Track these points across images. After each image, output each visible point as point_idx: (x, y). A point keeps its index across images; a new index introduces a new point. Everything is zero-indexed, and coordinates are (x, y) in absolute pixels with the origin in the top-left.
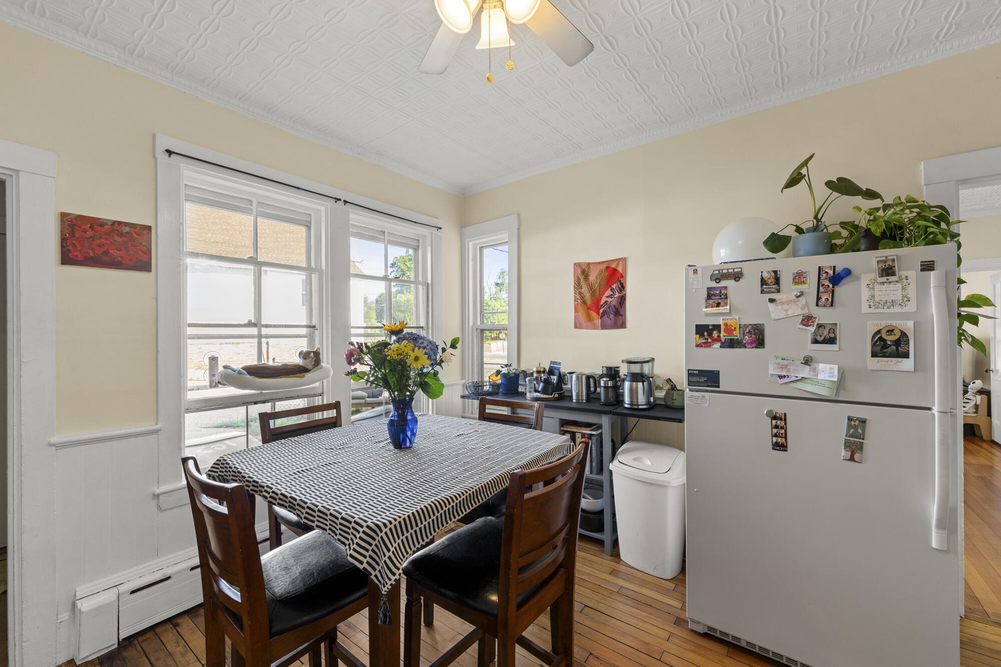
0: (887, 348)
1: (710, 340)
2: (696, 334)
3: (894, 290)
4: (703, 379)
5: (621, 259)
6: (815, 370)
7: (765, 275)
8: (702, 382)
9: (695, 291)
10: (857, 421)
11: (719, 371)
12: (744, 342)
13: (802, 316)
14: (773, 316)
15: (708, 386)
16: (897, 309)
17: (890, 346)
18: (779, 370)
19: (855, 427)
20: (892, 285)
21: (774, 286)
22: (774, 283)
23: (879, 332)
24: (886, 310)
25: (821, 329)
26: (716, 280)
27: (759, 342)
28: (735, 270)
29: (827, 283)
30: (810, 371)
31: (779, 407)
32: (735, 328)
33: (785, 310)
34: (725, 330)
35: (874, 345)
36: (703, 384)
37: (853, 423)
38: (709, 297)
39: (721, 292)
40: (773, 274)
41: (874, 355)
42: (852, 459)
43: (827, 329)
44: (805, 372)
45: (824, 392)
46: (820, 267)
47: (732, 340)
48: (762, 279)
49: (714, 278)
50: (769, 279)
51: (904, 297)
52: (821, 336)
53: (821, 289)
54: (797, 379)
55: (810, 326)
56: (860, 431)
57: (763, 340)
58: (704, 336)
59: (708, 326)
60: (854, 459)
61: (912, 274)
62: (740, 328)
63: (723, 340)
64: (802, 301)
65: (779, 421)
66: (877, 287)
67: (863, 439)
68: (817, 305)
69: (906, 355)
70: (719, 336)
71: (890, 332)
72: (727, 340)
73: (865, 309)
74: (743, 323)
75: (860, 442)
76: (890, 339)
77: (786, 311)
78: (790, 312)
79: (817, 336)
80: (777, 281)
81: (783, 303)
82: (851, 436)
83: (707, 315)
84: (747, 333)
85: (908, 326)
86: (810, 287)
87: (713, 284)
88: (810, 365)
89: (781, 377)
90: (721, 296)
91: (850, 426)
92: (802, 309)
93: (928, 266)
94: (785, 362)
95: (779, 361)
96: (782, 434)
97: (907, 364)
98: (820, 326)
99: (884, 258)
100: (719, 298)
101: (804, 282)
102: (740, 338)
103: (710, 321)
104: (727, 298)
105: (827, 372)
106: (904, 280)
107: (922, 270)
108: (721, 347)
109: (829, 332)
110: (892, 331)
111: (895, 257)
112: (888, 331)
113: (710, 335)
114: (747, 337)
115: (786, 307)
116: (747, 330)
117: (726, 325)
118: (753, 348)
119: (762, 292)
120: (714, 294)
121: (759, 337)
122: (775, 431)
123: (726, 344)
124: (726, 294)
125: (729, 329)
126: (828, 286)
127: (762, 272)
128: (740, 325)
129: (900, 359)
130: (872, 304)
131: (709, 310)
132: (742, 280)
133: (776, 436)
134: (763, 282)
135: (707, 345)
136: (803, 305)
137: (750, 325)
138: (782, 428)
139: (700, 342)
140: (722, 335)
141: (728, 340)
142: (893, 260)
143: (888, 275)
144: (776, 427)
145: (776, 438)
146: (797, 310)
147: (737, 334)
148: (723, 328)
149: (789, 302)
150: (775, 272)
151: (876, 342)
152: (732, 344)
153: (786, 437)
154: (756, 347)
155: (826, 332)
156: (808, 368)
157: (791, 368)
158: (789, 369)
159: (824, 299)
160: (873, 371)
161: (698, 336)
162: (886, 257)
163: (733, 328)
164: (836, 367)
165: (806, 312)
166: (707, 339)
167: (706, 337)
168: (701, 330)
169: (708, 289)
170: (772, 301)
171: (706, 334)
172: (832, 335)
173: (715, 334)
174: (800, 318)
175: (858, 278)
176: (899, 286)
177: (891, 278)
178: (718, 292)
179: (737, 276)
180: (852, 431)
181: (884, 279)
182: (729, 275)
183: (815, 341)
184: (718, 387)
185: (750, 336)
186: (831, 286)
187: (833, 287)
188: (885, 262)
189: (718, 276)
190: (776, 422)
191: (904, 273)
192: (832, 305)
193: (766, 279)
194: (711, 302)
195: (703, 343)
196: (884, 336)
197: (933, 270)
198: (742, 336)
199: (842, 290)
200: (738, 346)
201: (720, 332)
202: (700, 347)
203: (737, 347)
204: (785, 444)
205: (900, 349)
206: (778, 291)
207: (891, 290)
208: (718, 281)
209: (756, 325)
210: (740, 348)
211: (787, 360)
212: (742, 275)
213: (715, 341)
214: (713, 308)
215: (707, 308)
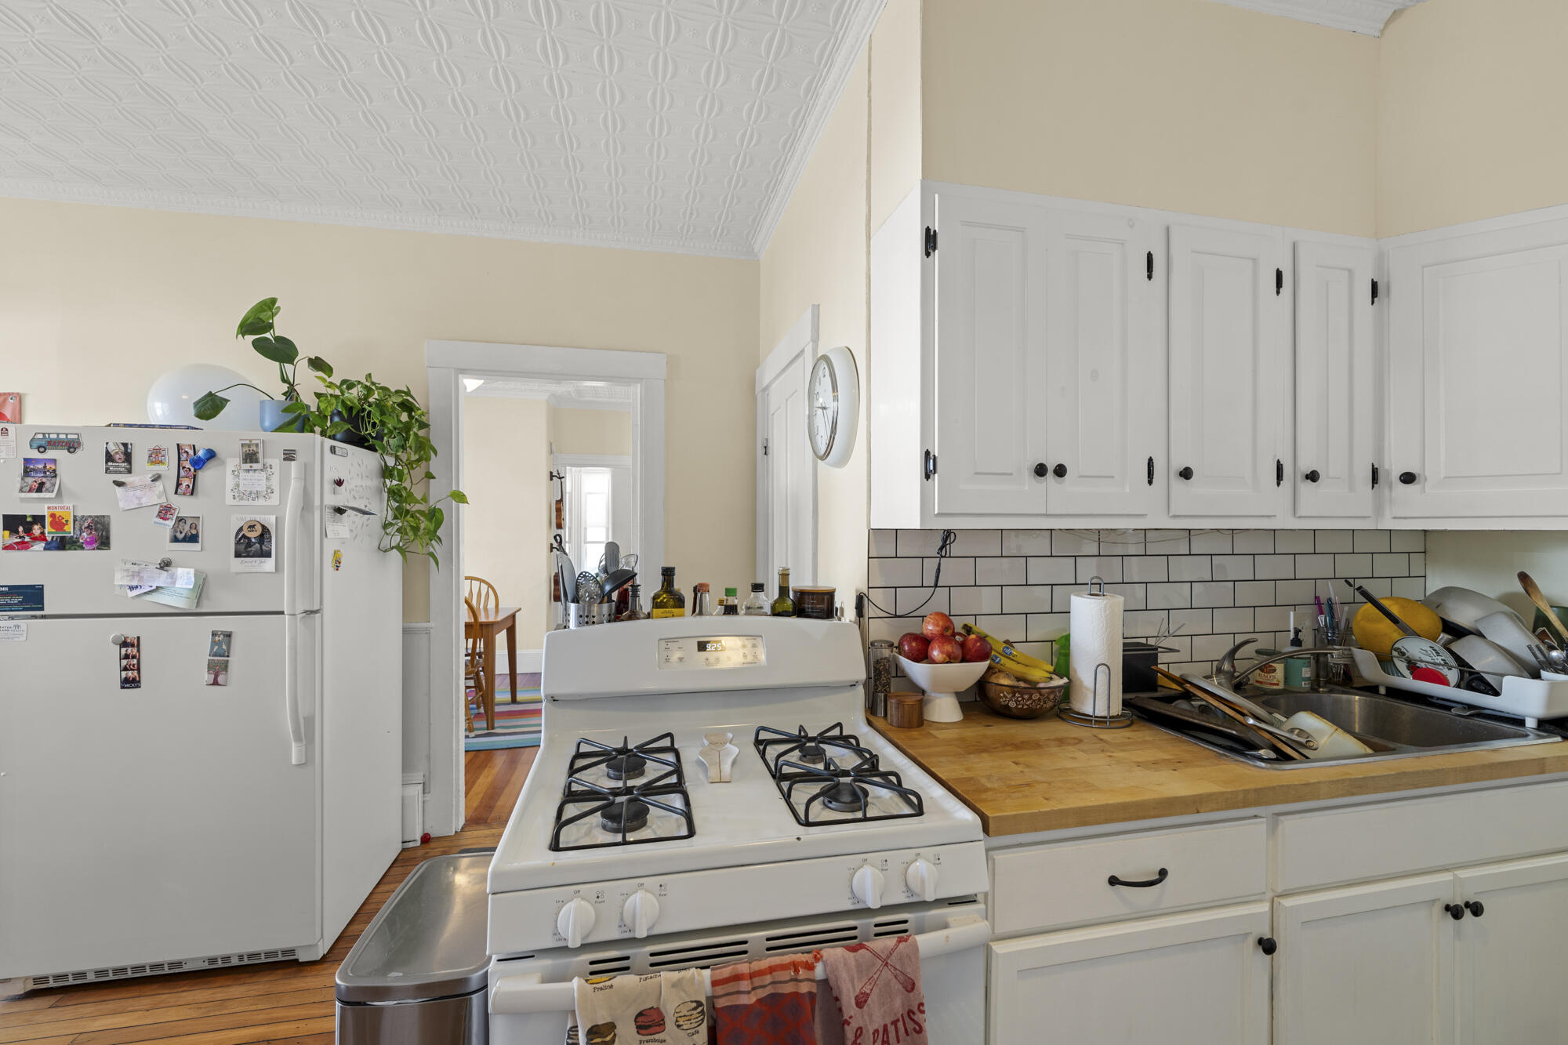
0: (251, 546)
1: (27, 539)
2: (4, 529)
3: (259, 480)
4: (16, 600)
5: (9, 394)
6: (172, 576)
7: (112, 448)
8: (15, 604)
9: (5, 462)
10: (222, 636)
11: (43, 586)
12: (81, 541)
13: (158, 506)
14: (122, 505)
15: (25, 609)
16: (261, 502)
17: (255, 543)
18: (128, 578)
19: (219, 643)
20: (257, 474)
21: (123, 464)
22: (123, 459)
23: (241, 529)
24: (251, 502)
25: (181, 523)
26: (38, 448)
27: (104, 542)
28: (69, 437)
29: (188, 465)
30: (167, 578)
31: (130, 628)
32: (67, 521)
33: (137, 498)
34: (52, 524)
35: (238, 543)
36: (16, 607)
37: (217, 638)
38: (27, 472)
39: (45, 467)
40: (122, 448)
41: (238, 555)
42: (215, 683)
43: (189, 522)
44: (162, 579)
45: (181, 604)
46: (178, 445)
47: (63, 538)
48: (108, 454)
49: (35, 445)
50: (117, 453)
51: (268, 488)
52: (181, 533)
53: (182, 473)
54: (152, 588)
55: (168, 519)
56: (224, 647)
57: (108, 538)
58: (18, 532)
59: (25, 516)
60: (217, 682)
61: (276, 462)
62: (75, 521)
63: (49, 539)
64: (159, 485)
65: (129, 647)
66: (243, 475)
67: (228, 656)
68: (176, 493)
69: (268, 555)
70: (43, 533)
71: (252, 527)
72: (54, 539)
73: (229, 500)
74: (79, 514)
75: (224, 661)
76: (253, 535)
77: (139, 498)
78: (145, 501)
79: (177, 532)
80: (128, 457)
81: (135, 488)
82: (215, 655)
83: (23, 500)
84: (86, 528)
85: (270, 521)
86: (169, 470)
87: (35, 454)
88: (167, 571)
89: (132, 588)
90: (45, 473)
91: (214, 643)
92: (159, 497)
93: (289, 456)
94: (136, 568)
95: (129, 566)
96: (134, 665)
97: (268, 564)
98: (180, 520)
99: (248, 442)
100: (42, 475)
101: (161, 462)
102: (75, 536)
103: (29, 510)
104: (55, 476)
105: (184, 578)
106: (269, 469)
107: (285, 459)
108: (45, 549)
109: (190, 528)
110: (253, 526)
111: (259, 441)
112: (250, 527)
113: (28, 531)
114: (85, 534)
115: (138, 493)
116: (86, 524)
117: (53, 516)
118: (94, 549)
119: (107, 471)
120: (34, 470)
121: (102, 534)
122: (124, 662)
123: (54, 544)
124: (54, 471)
125: (58, 523)
126: (190, 470)
127: (107, 443)
128: (75, 517)
129: (263, 559)
130: (236, 495)
132: (79, 452)
133: (125, 669)
134: (109, 457)
135: (23, 546)
136: (160, 492)
137: (90, 516)
138: (134, 657)
139: (10, 542)
140: (46, 531)
141: (57, 539)
142: (257, 445)
143: (251, 462)
144: (127, 657)
145: (126, 672)
146: (153, 498)
147: (69, 530)
148: (48, 520)
149: (143, 487)
150: (125, 445)
151: (240, 539)
152: (63, 544)
153: (139, 670)
154: (98, 549)
155: (187, 528)
156: (164, 574)
157: (145, 575)
158: (143, 577)
159: (184, 484)
160: (237, 574)
161: (7, 533)
162: (251, 441)
163: (64, 521)
164: (192, 571)
165: (163, 500)
166: (23, 537)
167: (22, 534)
168: (13, 523)
169: (26, 460)
170: (119, 484)
171: (21, 529)
172: (194, 532)
173: (36, 530)
174: (157, 509)
175: (223, 463)
176: (263, 475)
177: (255, 466)
178: (41, 466)
179: (72, 446)
180: (216, 648)
181: (247, 466)
182: (59, 442)
183: (175, 540)
184: (42, 609)
185: (89, 532)
186: (192, 469)
187: (195, 471)
188: (249, 446)
189: (43, 443)
190: (126, 651)
191: (269, 461)
192: (192, 494)
193: (112, 453)
194: (30, 480)
195: (16, 543)
196: (245, 532)
197: (294, 460)
198: (78, 533)
199: (206, 476)
200: (73, 548)
201: (43, 526)
202: (10, 549)
203: (70, 549)
204: (138, 679)
205: (264, 547)
206: (129, 471)
207: (255, 480)
208: (42, 449)
209: (98, 517)
210: (75, 549)
211: (139, 564)
212: (79, 444)
213: (35, 539)
214: (30, 491)
215: (21, 490)
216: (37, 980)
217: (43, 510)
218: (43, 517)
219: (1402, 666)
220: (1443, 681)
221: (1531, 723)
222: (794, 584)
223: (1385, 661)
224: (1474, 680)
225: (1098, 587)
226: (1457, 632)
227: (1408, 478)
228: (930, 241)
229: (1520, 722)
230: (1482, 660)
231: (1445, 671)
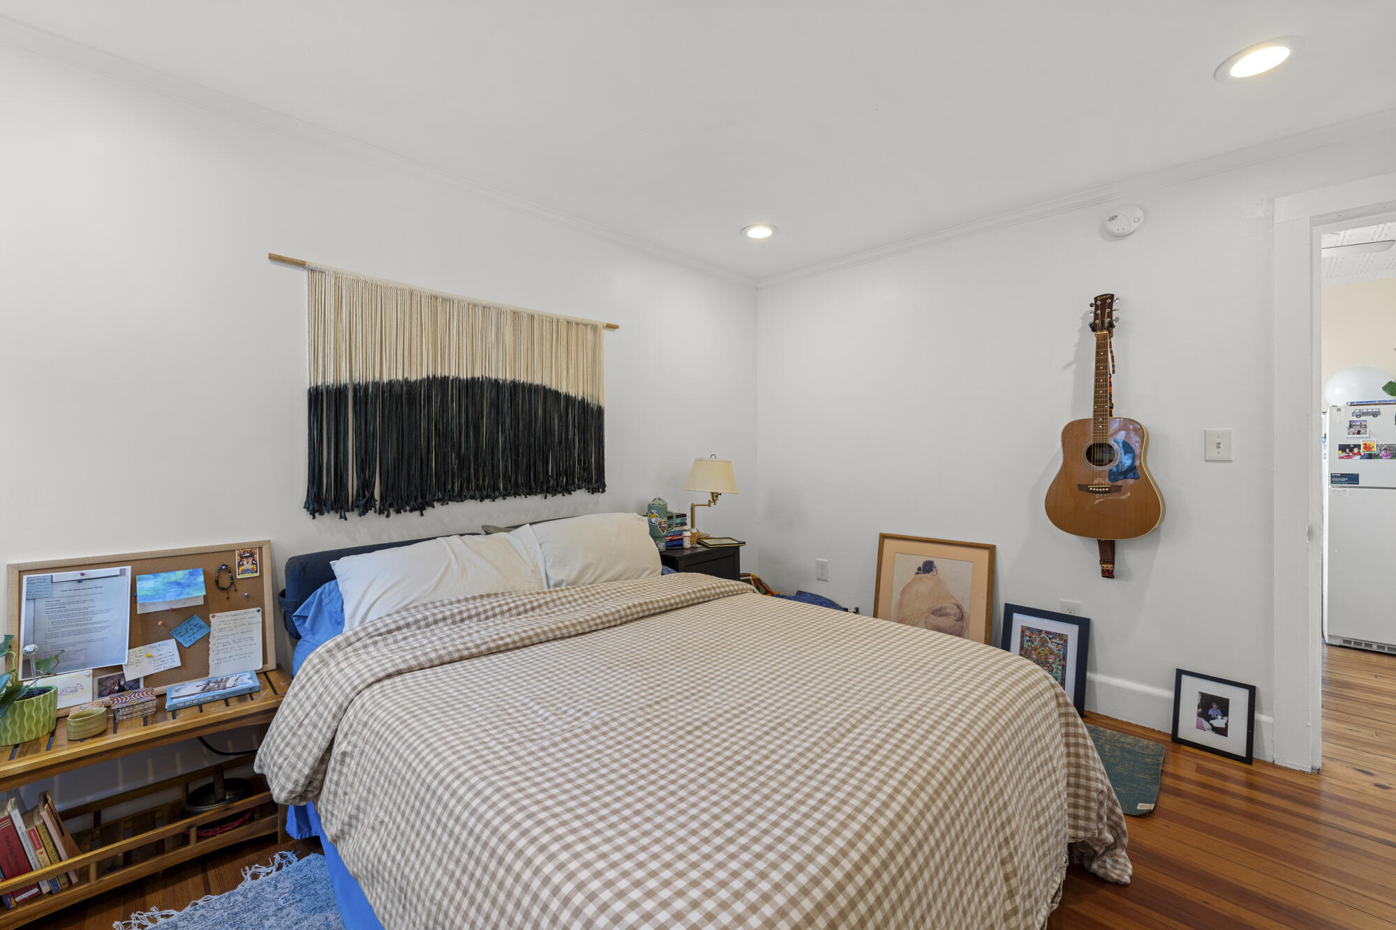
1: (1351, 454)
2: (1339, 450)
4: (1344, 479)
8: (1344, 481)
9: (1339, 423)
12: (1381, 455)
28: (1374, 410)
32: (1373, 446)
34: (1365, 448)
36: (1344, 483)
38: (1351, 426)
39: (1361, 424)
47: (1370, 454)
58: (1346, 451)
59: (1350, 445)
62: (1377, 446)
63: (1363, 454)
70: (1359, 452)
72: (1366, 454)
74: (1380, 444)
83: (1348, 438)
84: (1384, 449)
87: (1355, 418)
90: (1361, 426)
100: (1359, 427)
102: (1377, 453)
103: (1352, 442)
104: (1366, 428)
108: (1361, 458)
113: (1351, 451)
114: (1383, 452)
118: (1388, 458)
123: (1365, 456)
124: (1366, 425)
125: (1367, 447)
131: (1351, 436)
132: (1379, 417)
135: (1349, 457)
137: (1386, 444)
139: (1342, 456)
140: (1361, 451)
147: (1375, 450)
148: (1362, 446)
152: (1370, 456)
154: (1390, 458)
161: (1341, 451)
163: (1371, 446)
166: (1349, 453)
168: (1343, 448)
169: (1350, 421)
171: (1348, 450)
173: (1356, 450)
179: (1375, 414)
182: (1368, 413)
184: (1358, 484)
185: (1385, 451)
194: (1352, 430)
195: (1345, 456)
198: (1379, 451)
200: (1376, 458)
201: (1360, 449)
202: (1343, 458)
203: (1374, 458)
209: (1390, 444)
212: (1379, 413)
213: (1355, 454)
214: (1354, 434)
215: (1349, 434)
216: (1345, 641)
217: (1361, 442)
218: (1360, 445)
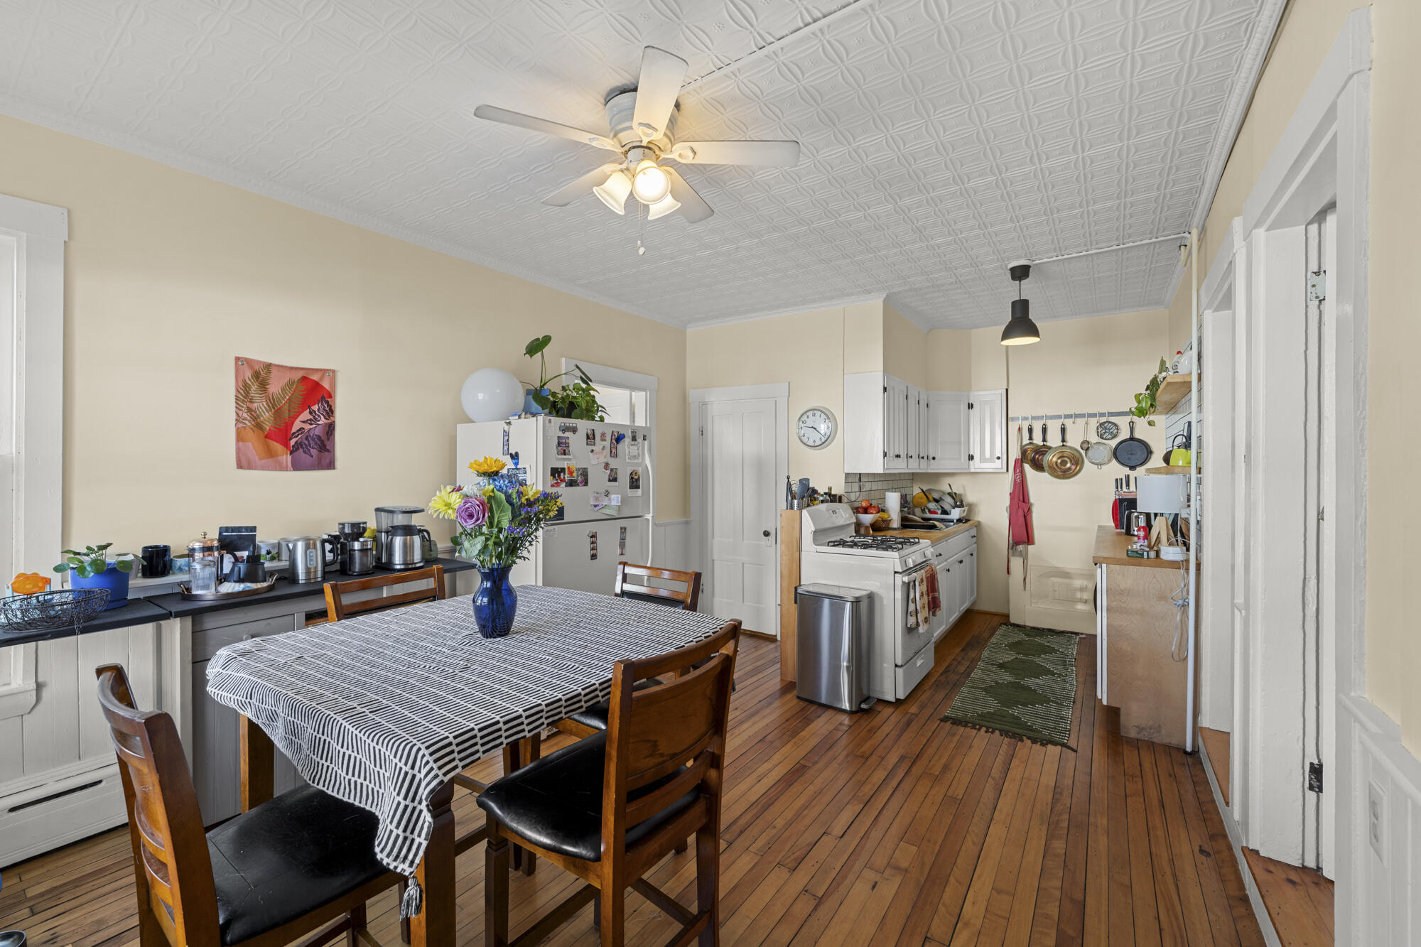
0: (633, 483)
1: (559, 480)
2: (550, 475)
3: (635, 450)
5: (327, 370)
6: (610, 499)
7: (589, 432)
11: (563, 506)
12: (578, 481)
14: (592, 462)
15: (556, 520)
16: (636, 461)
17: (635, 481)
18: (594, 501)
19: (622, 533)
20: (635, 447)
21: (593, 441)
22: (592, 438)
23: (632, 474)
24: (633, 461)
26: (562, 431)
27: (586, 483)
28: (574, 425)
29: (614, 442)
30: (608, 500)
31: (594, 528)
32: (573, 471)
34: (568, 473)
35: (630, 482)
36: (553, 519)
37: (622, 530)
38: (559, 444)
40: (592, 432)
41: (630, 488)
42: (621, 553)
43: (614, 472)
44: (606, 501)
45: (614, 513)
46: (613, 431)
47: (571, 481)
48: (587, 434)
49: (562, 429)
50: (591, 435)
51: (638, 454)
52: (611, 476)
53: (612, 446)
54: (602, 506)
55: (607, 469)
56: (624, 535)
57: (587, 480)
58: (555, 477)
61: (640, 441)
63: (567, 480)
64: (604, 452)
66: (631, 447)
67: (625, 539)
68: (611, 456)
69: (639, 488)
70: (564, 477)
71: (634, 473)
73: (627, 460)
74: (578, 467)
75: (624, 542)
76: (634, 477)
77: (597, 458)
78: (599, 460)
80: (594, 437)
81: (597, 453)
82: (621, 539)
83: (557, 460)
84: (579, 475)
85: (640, 470)
86: (608, 444)
87: (561, 434)
88: (607, 496)
89: (595, 506)
92: (605, 458)
94: (598, 495)
95: (594, 494)
96: (595, 547)
97: (639, 492)
98: (612, 470)
100: (565, 446)
101: (605, 440)
104: (569, 447)
105: (615, 500)
106: (639, 444)
108: (566, 486)
113: (559, 476)
114: (579, 478)
115: (598, 456)
116: (580, 473)
118: (582, 486)
119: (587, 444)
120: (562, 443)
121: (585, 478)
122: (591, 546)
123: (568, 483)
124: (569, 444)
125: (570, 472)
127: (587, 430)
129: (635, 490)
130: (629, 457)
131: (560, 457)
133: (592, 549)
134: (588, 437)
135: (557, 484)
136: (605, 455)
137: (581, 468)
138: (595, 543)
139: (553, 482)
140: (566, 476)
142: (636, 432)
144: (592, 543)
145: (592, 551)
146: (603, 460)
147: (574, 476)
148: (566, 471)
149: (599, 453)
150: (594, 431)
151: (630, 479)
152: (571, 483)
153: (596, 549)
154: (584, 485)
155: (614, 474)
156: (606, 498)
158: (598, 500)
159: (613, 452)
160: (629, 497)
164: (620, 496)
165: (606, 460)
167: (557, 478)
168: (554, 472)
169: (558, 438)
170: (592, 451)
171: (556, 475)
172: (616, 476)
173: (562, 476)
174: (603, 464)
176: (637, 447)
177: (635, 443)
178: (564, 441)
179: (574, 430)
180: (622, 535)
181: (633, 443)
182: (570, 428)
183: (610, 480)
184: (563, 519)
185: (581, 477)
187: (616, 445)
188: (634, 433)
189: (565, 428)
190: (592, 539)
192: (617, 457)
194: (560, 449)
197: (646, 440)
198: (577, 477)
201: (565, 474)
202: (553, 486)
203: (574, 486)
204: (595, 554)
205: (638, 483)
206: (595, 445)
208: (564, 432)
209: (584, 469)
212: (577, 429)
213: (562, 481)
214: (561, 454)
215: (557, 454)
217: (566, 465)
218: (564, 469)
219: (927, 511)
220: (937, 514)
221: (955, 521)
222: (833, 493)
223: (923, 511)
224: (945, 512)
225: (893, 490)
226: (936, 501)
227: (934, 458)
228: (885, 389)
229: (953, 521)
230: (947, 507)
231: (937, 511)
